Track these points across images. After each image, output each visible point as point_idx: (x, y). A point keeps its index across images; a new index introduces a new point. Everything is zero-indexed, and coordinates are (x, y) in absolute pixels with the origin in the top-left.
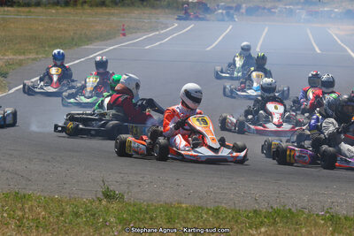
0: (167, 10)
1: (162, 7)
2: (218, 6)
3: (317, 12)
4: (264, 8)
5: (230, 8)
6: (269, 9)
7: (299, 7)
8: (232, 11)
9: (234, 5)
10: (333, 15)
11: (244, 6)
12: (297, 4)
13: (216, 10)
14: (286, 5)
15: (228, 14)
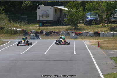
0: (6, 35)
1: (3, 33)
2: (32, 31)
3: (80, 34)
4: (54, 32)
5: (38, 32)
6: (57, 33)
7: (72, 31)
8: (38, 34)
9: (40, 31)
10: (88, 35)
11: (44, 31)
12: (71, 29)
13: (30, 34)
14: (65, 30)
15: (36, 36)
